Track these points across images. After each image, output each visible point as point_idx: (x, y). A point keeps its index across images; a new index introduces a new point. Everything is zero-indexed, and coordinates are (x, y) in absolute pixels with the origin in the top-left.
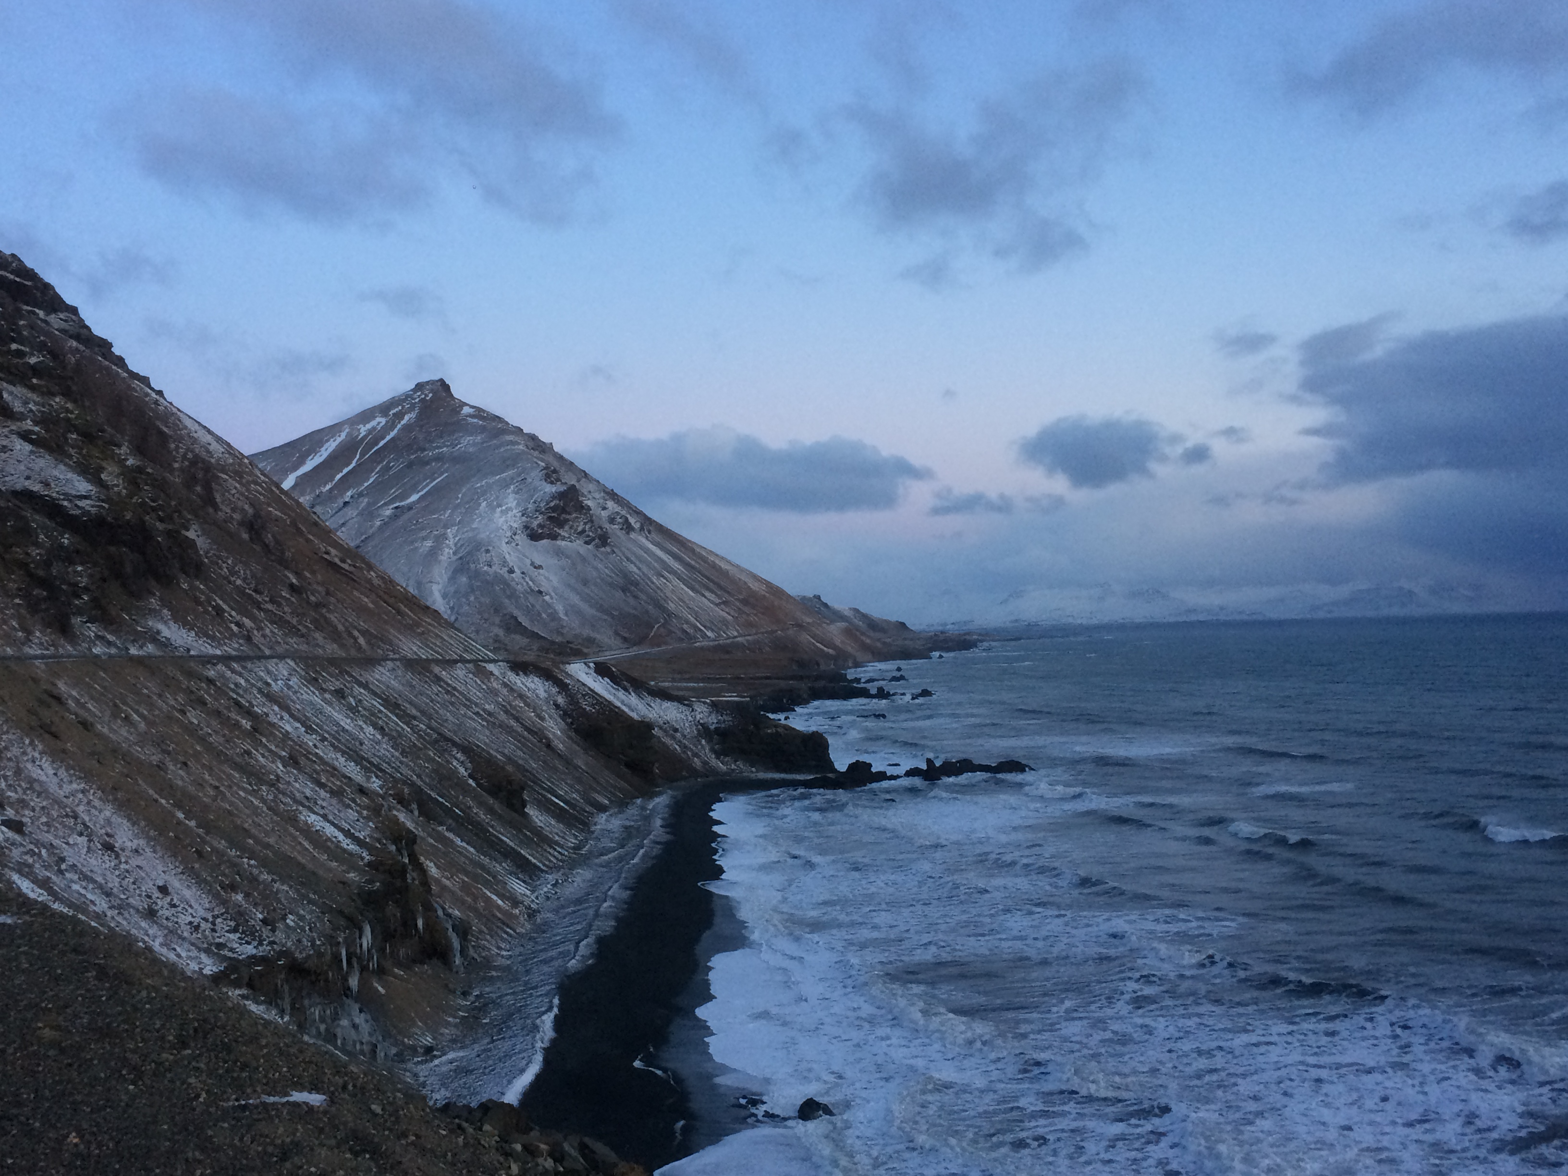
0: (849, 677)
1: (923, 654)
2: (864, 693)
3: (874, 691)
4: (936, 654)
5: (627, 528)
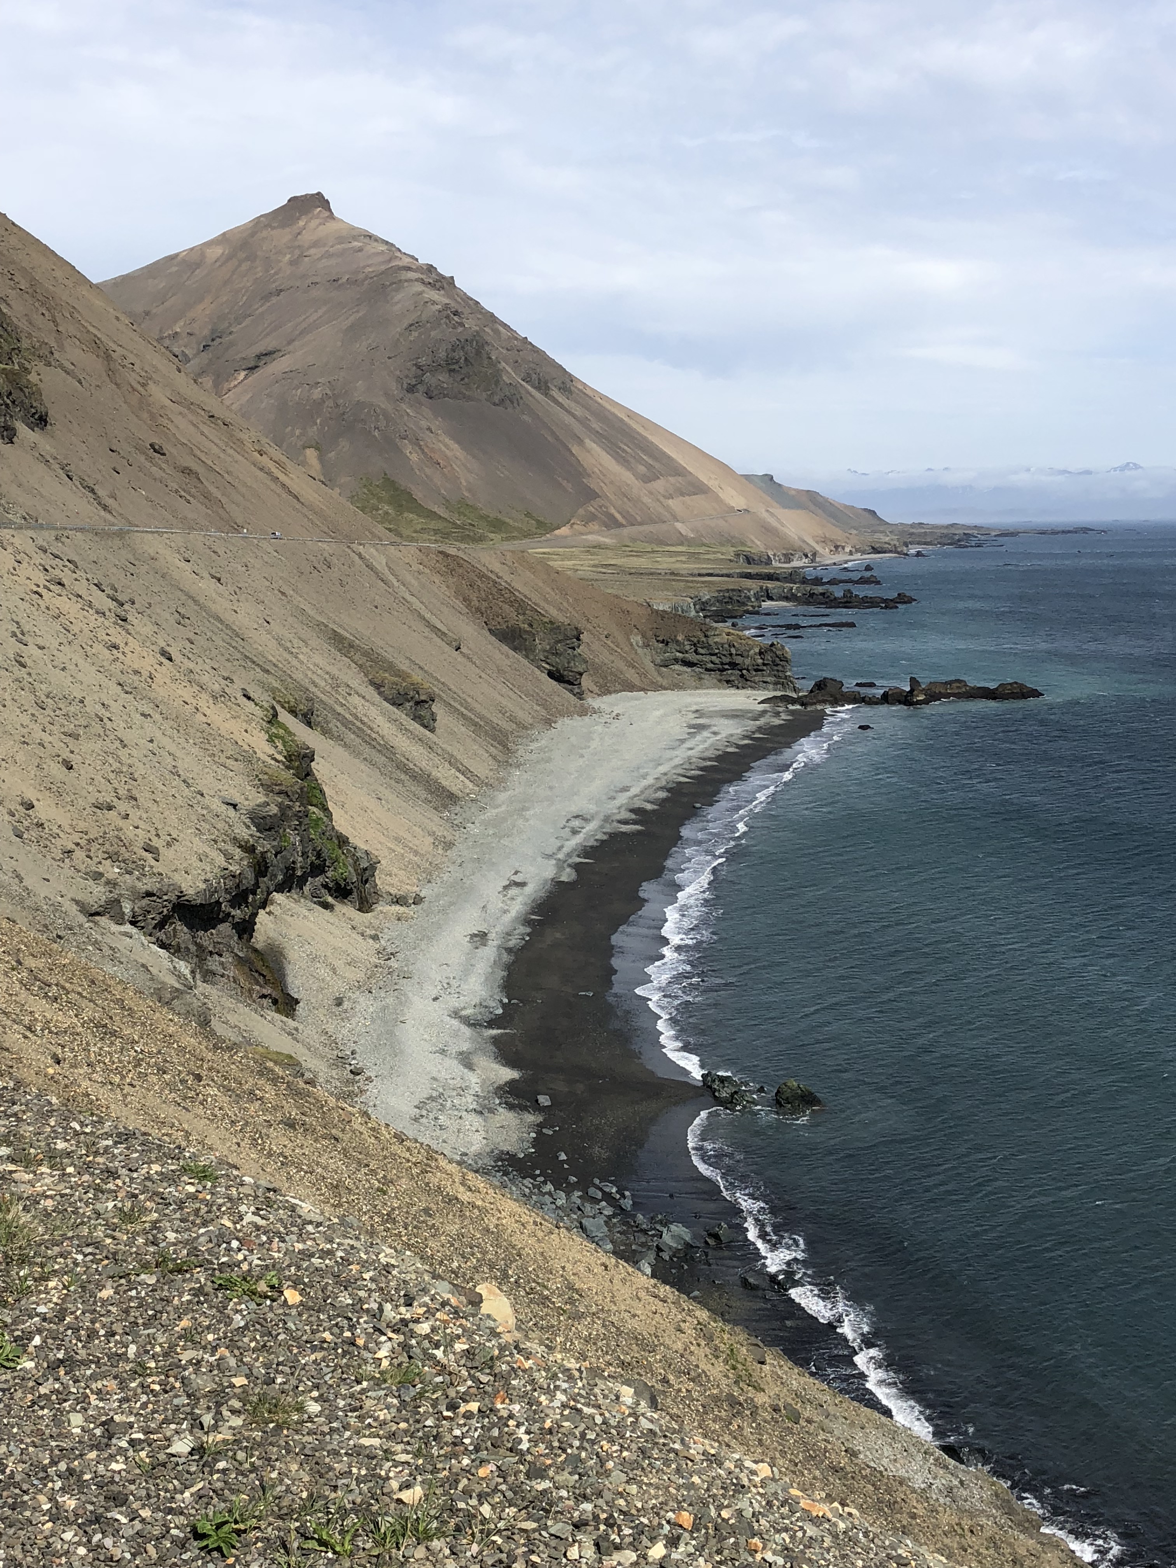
0: (808, 577)
5: (543, 386)
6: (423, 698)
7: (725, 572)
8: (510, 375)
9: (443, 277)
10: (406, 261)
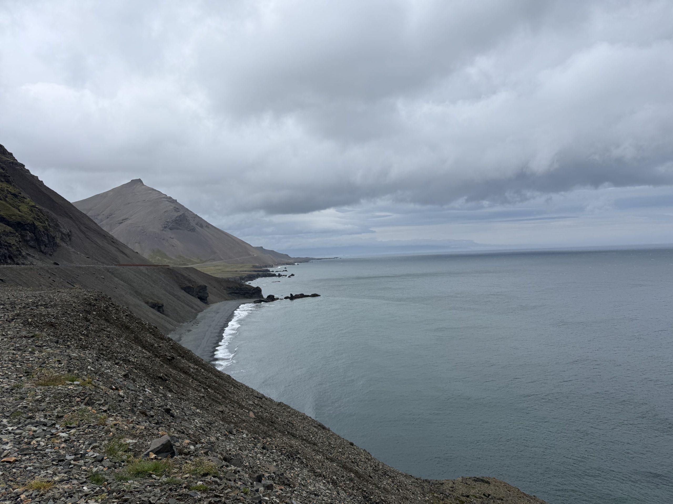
0: (270, 271)
1: (293, 264)
2: (274, 275)
3: (277, 275)
4: (296, 264)
5: (202, 226)
6: (160, 305)
7: (250, 270)
8: (193, 224)
9: (174, 200)
10: (164, 196)
